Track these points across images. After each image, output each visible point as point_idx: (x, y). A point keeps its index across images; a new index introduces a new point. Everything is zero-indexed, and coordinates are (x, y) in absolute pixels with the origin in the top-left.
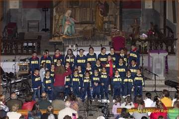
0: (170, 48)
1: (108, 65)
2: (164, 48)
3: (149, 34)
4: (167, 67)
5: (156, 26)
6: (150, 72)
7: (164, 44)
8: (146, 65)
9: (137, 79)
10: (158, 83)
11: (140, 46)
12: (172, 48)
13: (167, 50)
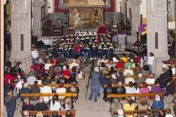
0: (128, 32)
1: (96, 41)
2: (126, 32)
3: (118, 25)
4: (126, 42)
5: (122, 21)
6: (118, 44)
7: (125, 30)
8: (116, 40)
9: (110, 48)
10: (121, 50)
11: (113, 31)
12: (130, 32)
13: (127, 33)
